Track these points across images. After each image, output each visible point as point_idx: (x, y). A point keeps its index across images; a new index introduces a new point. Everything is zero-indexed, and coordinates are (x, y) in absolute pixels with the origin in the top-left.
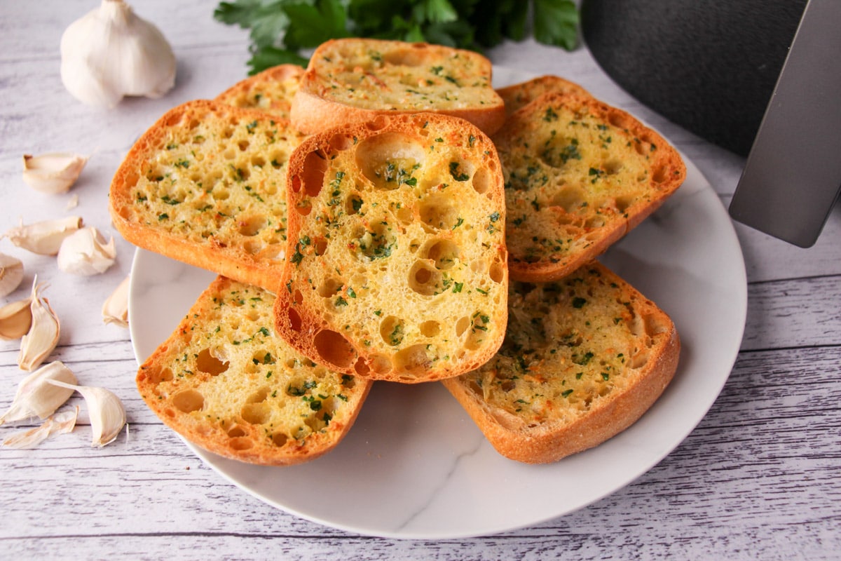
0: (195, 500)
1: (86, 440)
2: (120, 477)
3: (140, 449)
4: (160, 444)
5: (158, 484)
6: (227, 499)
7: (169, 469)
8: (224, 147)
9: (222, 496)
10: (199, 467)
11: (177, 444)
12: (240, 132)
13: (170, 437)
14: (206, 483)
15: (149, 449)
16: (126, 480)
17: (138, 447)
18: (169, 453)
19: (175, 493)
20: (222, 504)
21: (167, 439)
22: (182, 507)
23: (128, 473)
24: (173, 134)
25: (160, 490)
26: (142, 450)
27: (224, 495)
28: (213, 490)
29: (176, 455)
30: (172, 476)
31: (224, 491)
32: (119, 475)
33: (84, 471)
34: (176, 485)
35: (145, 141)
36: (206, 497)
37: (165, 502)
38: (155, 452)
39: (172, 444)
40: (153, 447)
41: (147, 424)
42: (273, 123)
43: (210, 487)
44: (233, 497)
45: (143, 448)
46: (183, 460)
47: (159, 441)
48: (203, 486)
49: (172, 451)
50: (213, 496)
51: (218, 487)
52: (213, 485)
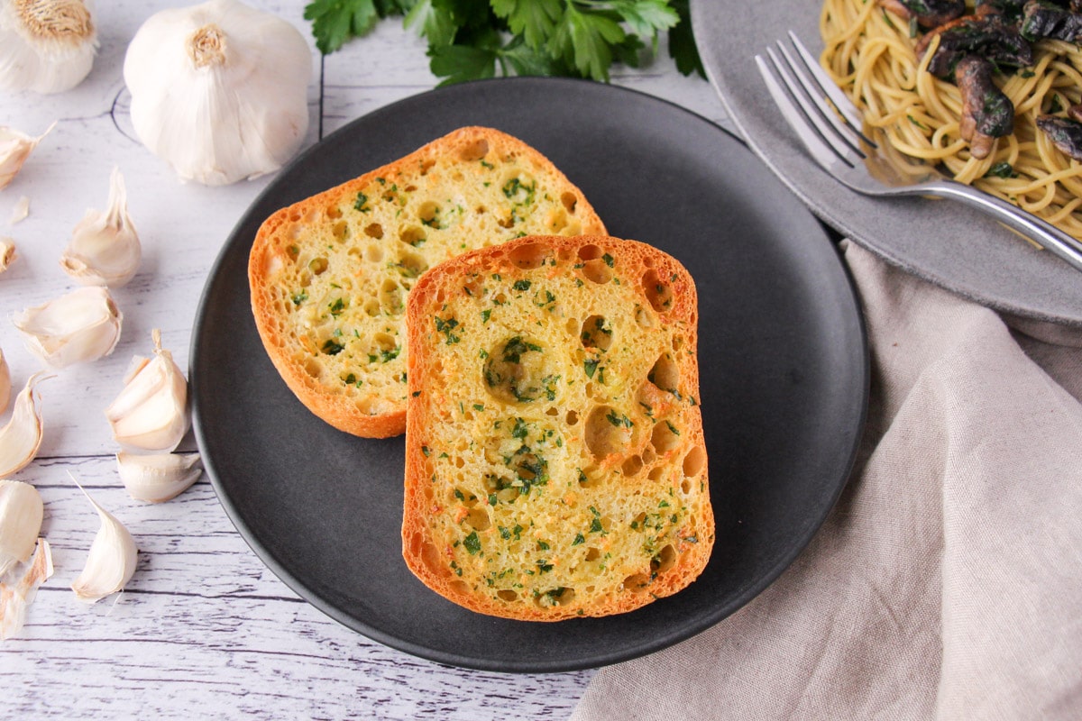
0: (223, 714)
1: (63, 613)
2: (114, 674)
3: (142, 631)
4: (171, 625)
5: (169, 687)
6: (268, 715)
7: (183, 664)
9: (261, 711)
10: (228, 665)
11: (194, 627)
13: (185, 615)
14: (238, 690)
15: (155, 632)
16: (123, 678)
17: (139, 629)
18: (184, 640)
19: (194, 702)
21: (181, 618)
23: (125, 668)
25: (173, 697)
26: (145, 633)
27: (263, 708)
28: (248, 700)
29: (194, 643)
30: (189, 676)
31: (263, 703)
32: (113, 670)
33: (62, 661)
34: (195, 690)
36: (238, 710)
37: (180, 715)
38: (163, 637)
39: (188, 626)
40: (161, 629)
41: (151, 592)
43: (244, 695)
45: (146, 630)
46: (205, 651)
47: (169, 621)
48: (233, 694)
49: (189, 636)
50: (249, 710)
51: (255, 696)
52: (248, 693)
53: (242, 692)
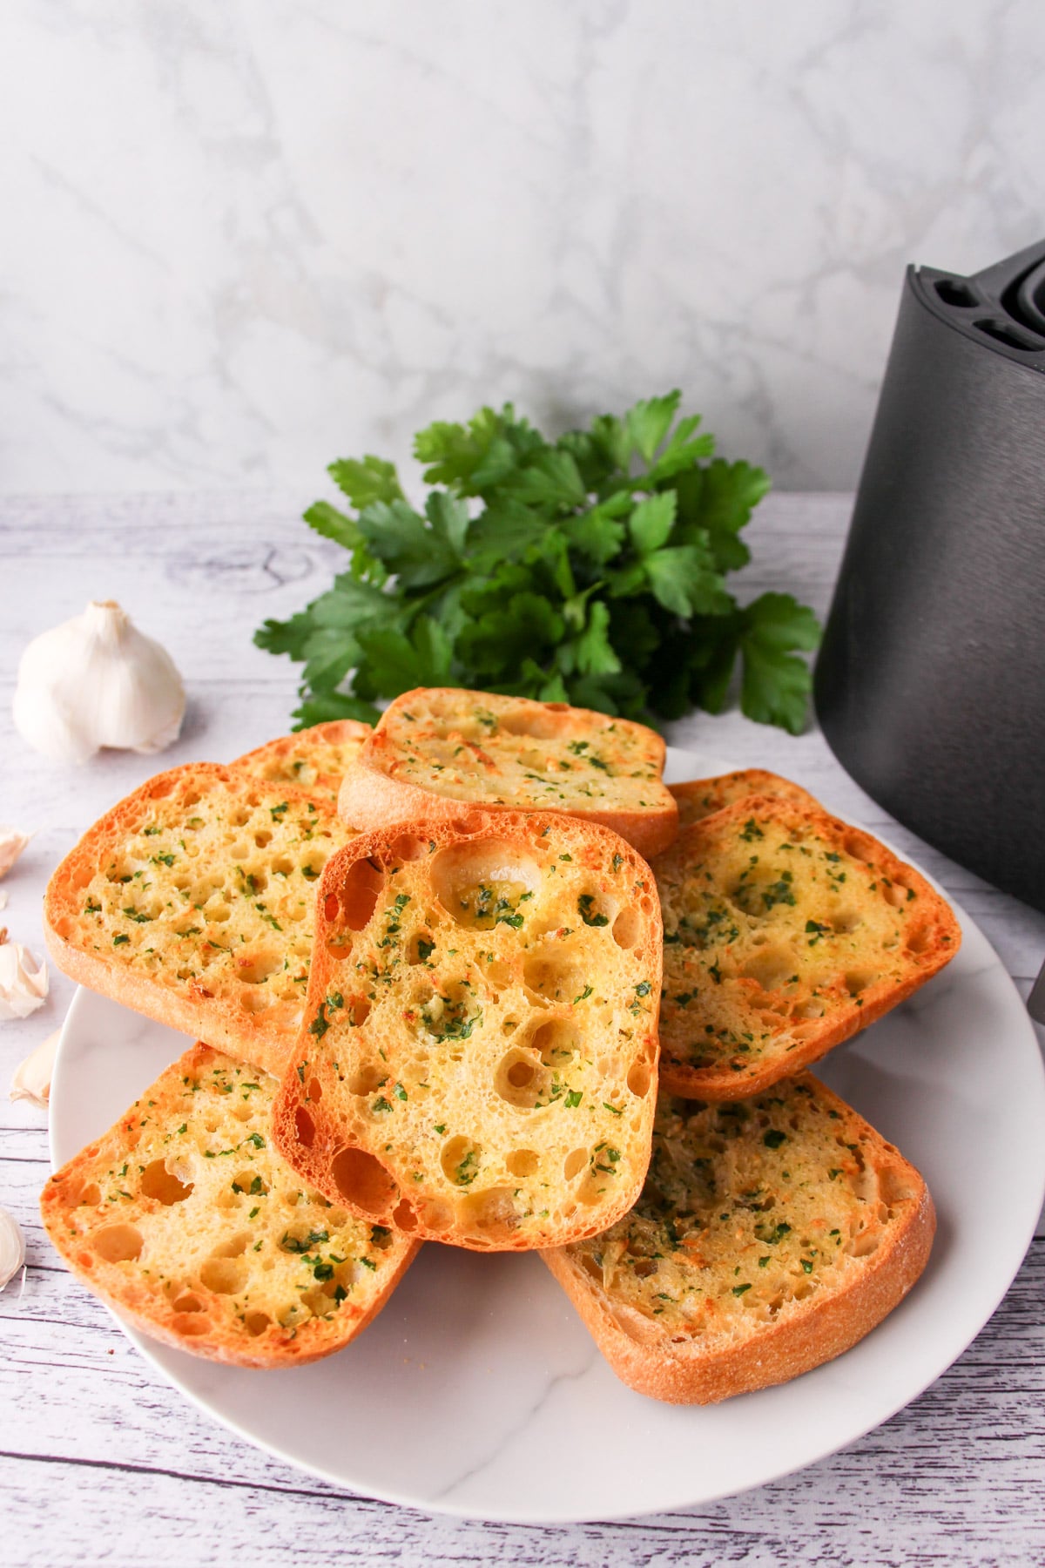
0: (115, 1407)
3: (40, 1310)
4: (73, 1306)
5: (59, 1373)
6: (166, 1411)
7: (80, 1349)
8: (232, 839)
9: (160, 1406)
10: (128, 1352)
11: (98, 1309)
12: (260, 818)
13: (90, 1297)
14: (136, 1381)
15: (54, 1312)
16: (9, 1359)
17: (36, 1307)
18: (85, 1323)
19: (84, 1390)
20: (158, 1418)
21: (85, 1299)
22: (92, 1416)
23: (14, 1349)
24: (157, 812)
25: (62, 1383)
26: (43, 1313)
27: (163, 1403)
28: (146, 1393)
29: (95, 1326)
30: (84, 1362)
31: (163, 1397)
34: (88, 1377)
35: (113, 818)
36: (133, 1403)
37: (66, 1404)
38: (62, 1318)
39: (91, 1308)
40: (61, 1309)
41: (57, 1270)
42: (312, 808)
43: (142, 1387)
44: (177, 1409)
45: (45, 1309)
46: (106, 1337)
47: (72, 1301)
48: (131, 1385)
49: (90, 1319)
50: (146, 1404)
51: (155, 1389)
52: (147, 1385)
53: (142, 1384)
